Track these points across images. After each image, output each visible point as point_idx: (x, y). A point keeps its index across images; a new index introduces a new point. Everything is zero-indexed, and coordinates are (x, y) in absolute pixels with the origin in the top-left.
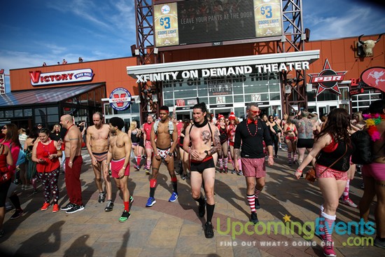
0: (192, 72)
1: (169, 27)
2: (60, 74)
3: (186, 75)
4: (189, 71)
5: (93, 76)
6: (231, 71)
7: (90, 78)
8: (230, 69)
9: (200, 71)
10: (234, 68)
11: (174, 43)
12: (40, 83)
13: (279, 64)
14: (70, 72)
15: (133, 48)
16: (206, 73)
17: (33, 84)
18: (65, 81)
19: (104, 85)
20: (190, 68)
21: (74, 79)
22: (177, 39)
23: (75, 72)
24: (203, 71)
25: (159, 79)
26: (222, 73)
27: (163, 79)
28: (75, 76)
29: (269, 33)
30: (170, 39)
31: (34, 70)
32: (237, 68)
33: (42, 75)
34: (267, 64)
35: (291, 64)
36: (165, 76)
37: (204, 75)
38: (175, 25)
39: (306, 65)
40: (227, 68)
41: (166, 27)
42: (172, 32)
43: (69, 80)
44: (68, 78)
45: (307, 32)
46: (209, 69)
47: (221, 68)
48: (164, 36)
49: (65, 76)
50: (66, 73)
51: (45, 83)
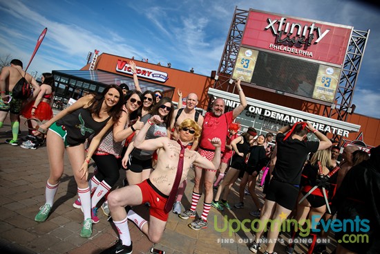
0: (257, 109)
1: (247, 67)
2: (142, 69)
3: (252, 109)
4: (255, 107)
5: (167, 79)
6: (287, 118)
7: (164, 81)
8: (287, 116)
9: (263, 110)
10: (290, 116)
11: (246, 80)
12: (123, 71)
13: (326, 126)
14: (150, 71)
15: (214, 73)
16: (268, 113)
17: (117, 69)
18: (143, 76)
19: (173, 89)
20: (257, 105)
21: (151, 77)
22: (250, 79)
23: (154, 72)
24: (266, 111)
25: (230, 105)
26: (280, 117)
27: (234, 106)
28: (153, 75)
29: (323, 98)
30: (245, 77)
31: (122, 60)
32: (293, 118)
33: (126, 65)
34: (316, 123)
35: (335, 129)
36: (236, 105)
37: (265, 114)
38: (252, 67)
39: (346, 134)
40: (285, 115)
41: (244, 66)
42: (248, 72)
43: (146, 76)
44: (147, 74)
45: (353, 107)
46: (271, 111)
47: (280, 113)
48: (241, 72)
49: (144, 72)
50: (147, 70)
51: (126, 72)
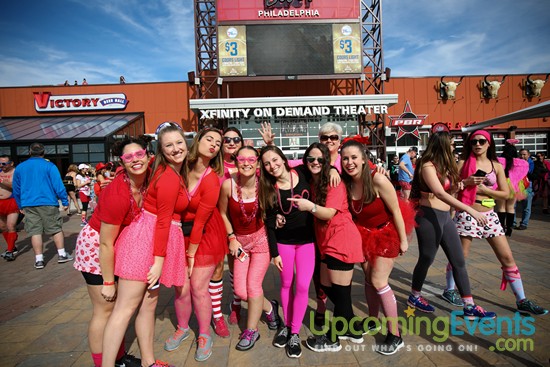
0: (265, 110)
1: (236, 54)
2: (81, 97)
3: (258, 113)
4: (262, 108)
5: (127, 103)
6: (308, 111)
7: (123, 106)
8: (307, 109)
9: (274, 110)
10: (311, 108)
11: (241, 73)
12: (49, 108)
13: (358, 106)
14: (95, 97)
15: (191, 75)
16: (281, 112)
17: (38, 109)
18: (87, 108)
19: (141, 115)
20: (263, 104)
21: (100, 106)
22: (245, 69)
23: (102, 97)
24: (278, 110)
25: (227, 116)
26: (298, 112)
27: (232, 116)
28: (102, 102)
29: (348, 69)
30: (237, 68)
31: (41, 91)
32: (314, 109)
33: (51, 98)
34: (345, 106)
35: (369, 107)
36: (235, 113)
37: (278, 114)
38: (243, 53)
39: (385, 109)
40: (304, 108)
41: (232, 54)
42: (239, 60)
43: (92, 107)
44: (92, 104)
45: (388, 71)
46: (284, 108)
47: (297, 107)
48: (230, 64)
49: (86, 102)
50: (89, 97)
51: (56, 109)
